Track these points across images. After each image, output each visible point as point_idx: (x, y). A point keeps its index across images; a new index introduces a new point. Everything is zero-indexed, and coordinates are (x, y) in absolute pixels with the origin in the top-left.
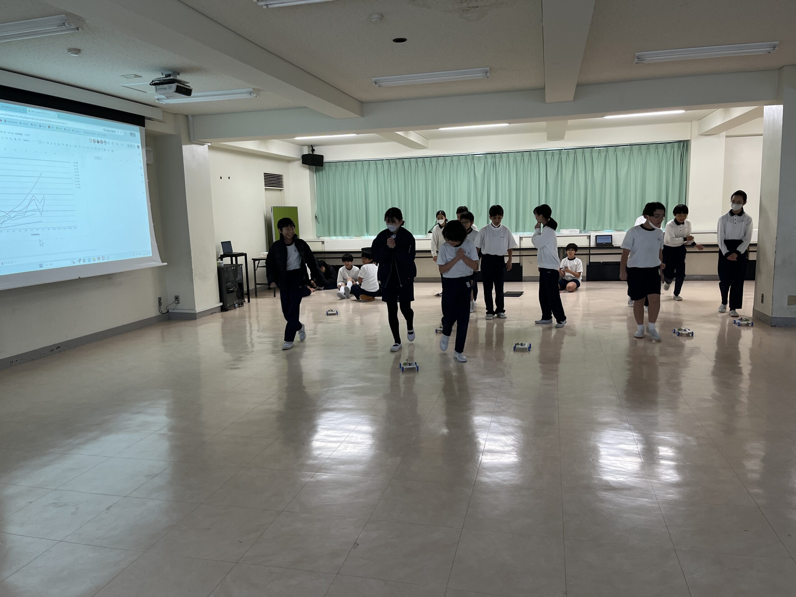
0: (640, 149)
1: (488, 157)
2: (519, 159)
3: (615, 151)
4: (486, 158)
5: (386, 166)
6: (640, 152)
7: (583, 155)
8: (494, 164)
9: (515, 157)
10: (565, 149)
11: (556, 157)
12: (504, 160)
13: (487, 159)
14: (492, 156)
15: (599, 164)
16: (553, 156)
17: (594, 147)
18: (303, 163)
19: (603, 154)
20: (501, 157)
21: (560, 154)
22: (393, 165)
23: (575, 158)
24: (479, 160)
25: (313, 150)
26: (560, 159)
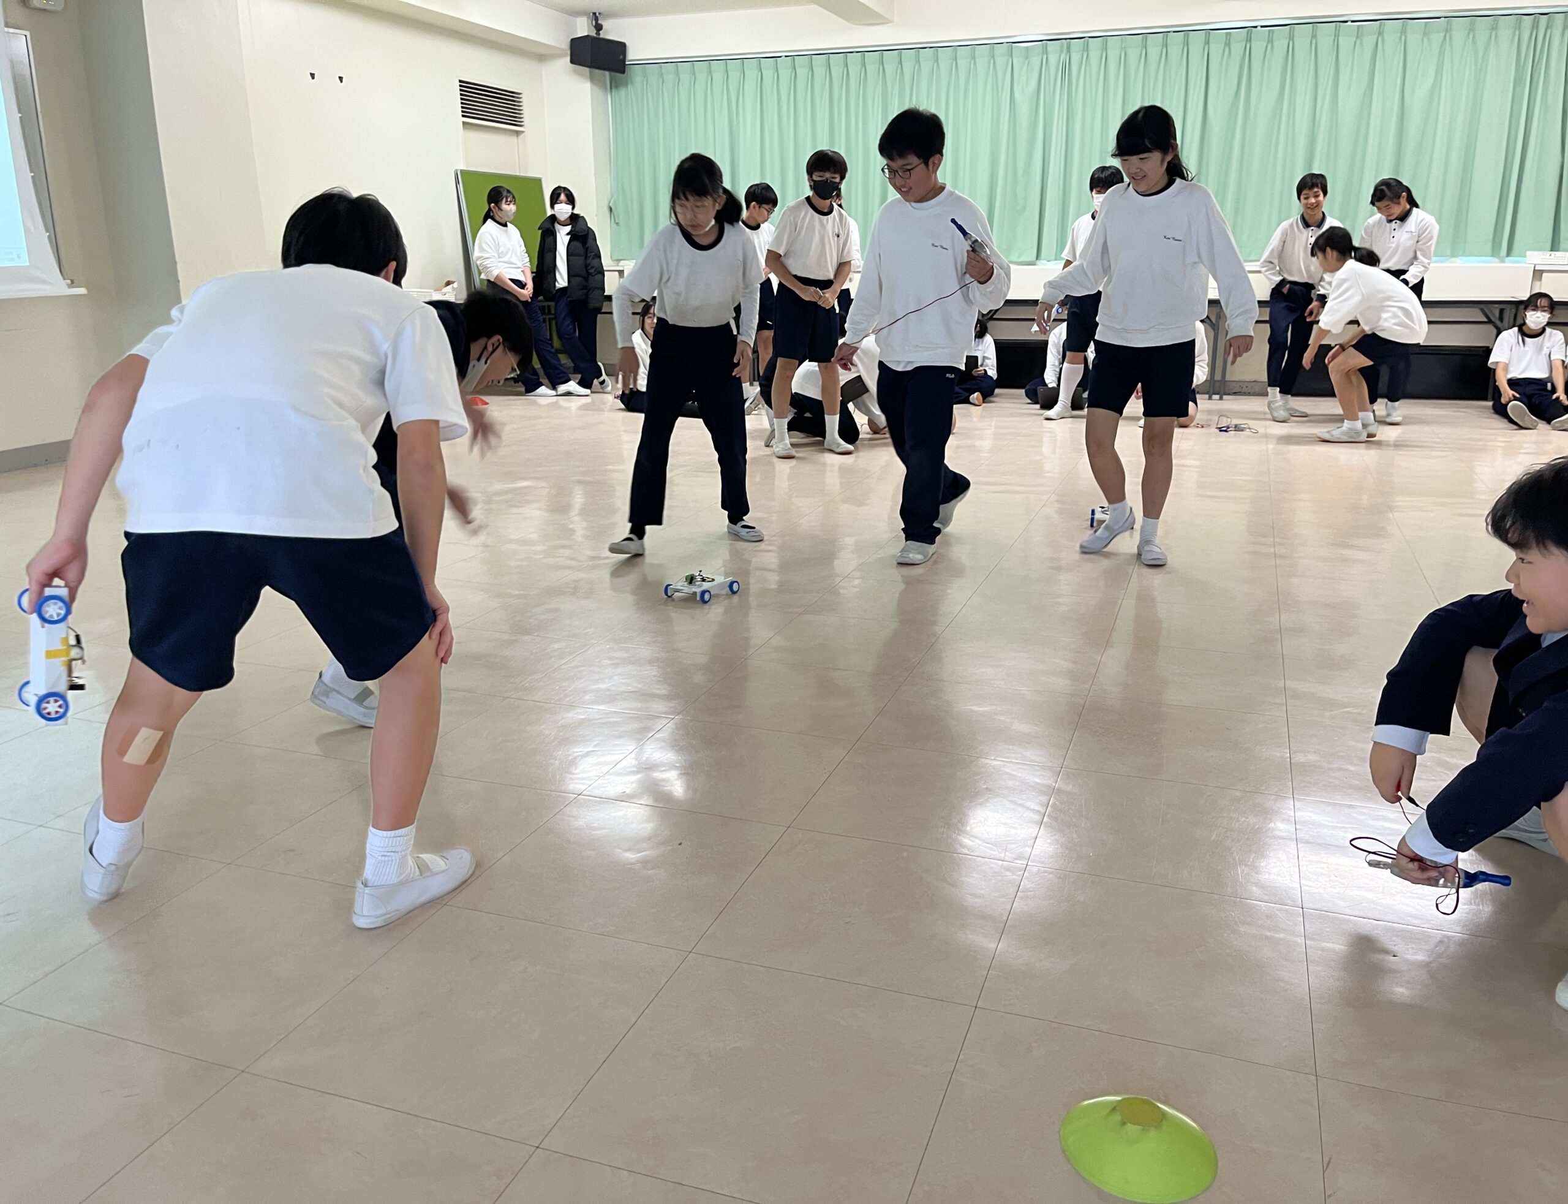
0: (1472, 29)
1: (1049, 49)
2: (1133, 54)
3: (1404, 32)
4: (1045, 51)
5: (785, 73)
6: (1471, 37)
7: (1314, 41)
8: (1066, 68)
9: (1124, 49)
10: (1262, 27)
11: (1237, 48)
12: (1094, 55)
13: (1047, 53)
14: (1062, 46)
15: (1355, 70)
16: (1228, 44)
17: (1346, 22)
18: (572, 62)
19: (1369, 40)
20: (1086, 49)
21: (1249, 39)
22: (802, 72)
23: (1290, 52)
24: (1027, 58)
25: (599, 28)
26: (1248, 54)
